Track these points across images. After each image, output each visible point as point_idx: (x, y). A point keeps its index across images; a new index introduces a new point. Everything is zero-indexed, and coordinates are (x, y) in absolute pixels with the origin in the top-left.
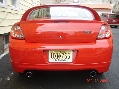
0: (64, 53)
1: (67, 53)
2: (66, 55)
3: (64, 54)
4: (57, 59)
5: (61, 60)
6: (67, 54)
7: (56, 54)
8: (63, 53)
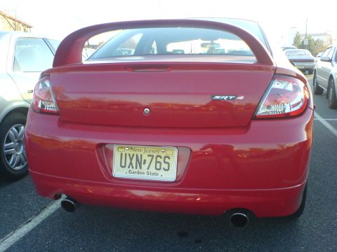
0: (155, 155)
1: (163, 155)
2: (159, 159)
3: (153, 156)
4: (134, 170)
5: (146, 173)
6: (161, 158)
7: (133, 155)
8: (151, 154)
